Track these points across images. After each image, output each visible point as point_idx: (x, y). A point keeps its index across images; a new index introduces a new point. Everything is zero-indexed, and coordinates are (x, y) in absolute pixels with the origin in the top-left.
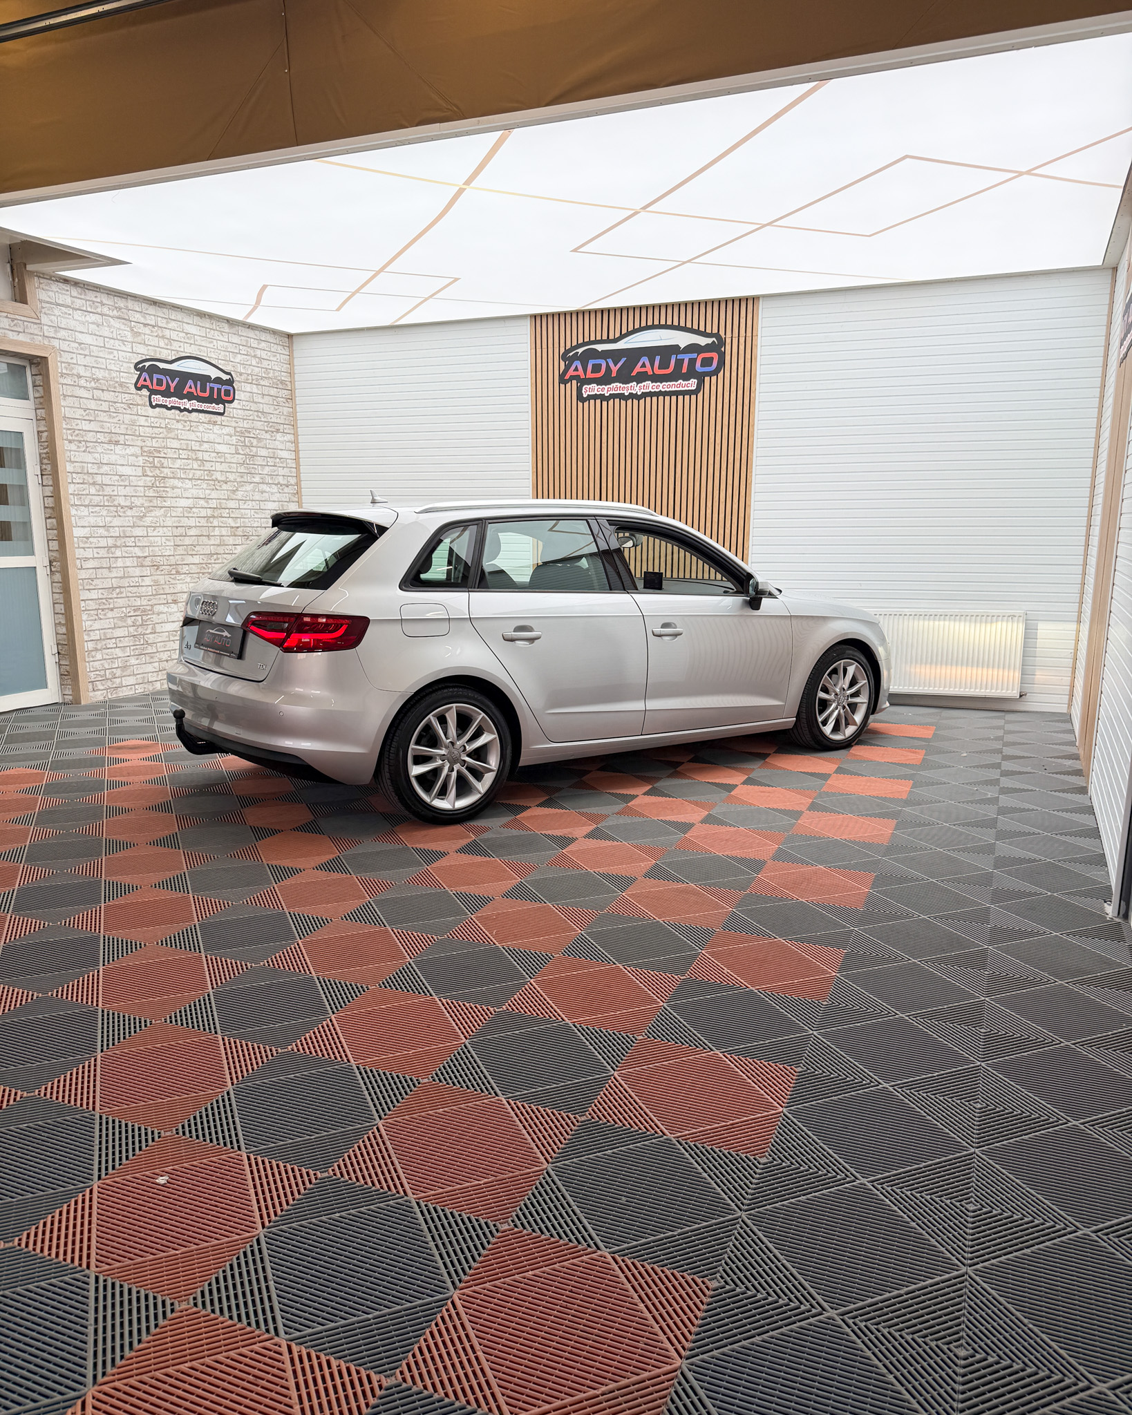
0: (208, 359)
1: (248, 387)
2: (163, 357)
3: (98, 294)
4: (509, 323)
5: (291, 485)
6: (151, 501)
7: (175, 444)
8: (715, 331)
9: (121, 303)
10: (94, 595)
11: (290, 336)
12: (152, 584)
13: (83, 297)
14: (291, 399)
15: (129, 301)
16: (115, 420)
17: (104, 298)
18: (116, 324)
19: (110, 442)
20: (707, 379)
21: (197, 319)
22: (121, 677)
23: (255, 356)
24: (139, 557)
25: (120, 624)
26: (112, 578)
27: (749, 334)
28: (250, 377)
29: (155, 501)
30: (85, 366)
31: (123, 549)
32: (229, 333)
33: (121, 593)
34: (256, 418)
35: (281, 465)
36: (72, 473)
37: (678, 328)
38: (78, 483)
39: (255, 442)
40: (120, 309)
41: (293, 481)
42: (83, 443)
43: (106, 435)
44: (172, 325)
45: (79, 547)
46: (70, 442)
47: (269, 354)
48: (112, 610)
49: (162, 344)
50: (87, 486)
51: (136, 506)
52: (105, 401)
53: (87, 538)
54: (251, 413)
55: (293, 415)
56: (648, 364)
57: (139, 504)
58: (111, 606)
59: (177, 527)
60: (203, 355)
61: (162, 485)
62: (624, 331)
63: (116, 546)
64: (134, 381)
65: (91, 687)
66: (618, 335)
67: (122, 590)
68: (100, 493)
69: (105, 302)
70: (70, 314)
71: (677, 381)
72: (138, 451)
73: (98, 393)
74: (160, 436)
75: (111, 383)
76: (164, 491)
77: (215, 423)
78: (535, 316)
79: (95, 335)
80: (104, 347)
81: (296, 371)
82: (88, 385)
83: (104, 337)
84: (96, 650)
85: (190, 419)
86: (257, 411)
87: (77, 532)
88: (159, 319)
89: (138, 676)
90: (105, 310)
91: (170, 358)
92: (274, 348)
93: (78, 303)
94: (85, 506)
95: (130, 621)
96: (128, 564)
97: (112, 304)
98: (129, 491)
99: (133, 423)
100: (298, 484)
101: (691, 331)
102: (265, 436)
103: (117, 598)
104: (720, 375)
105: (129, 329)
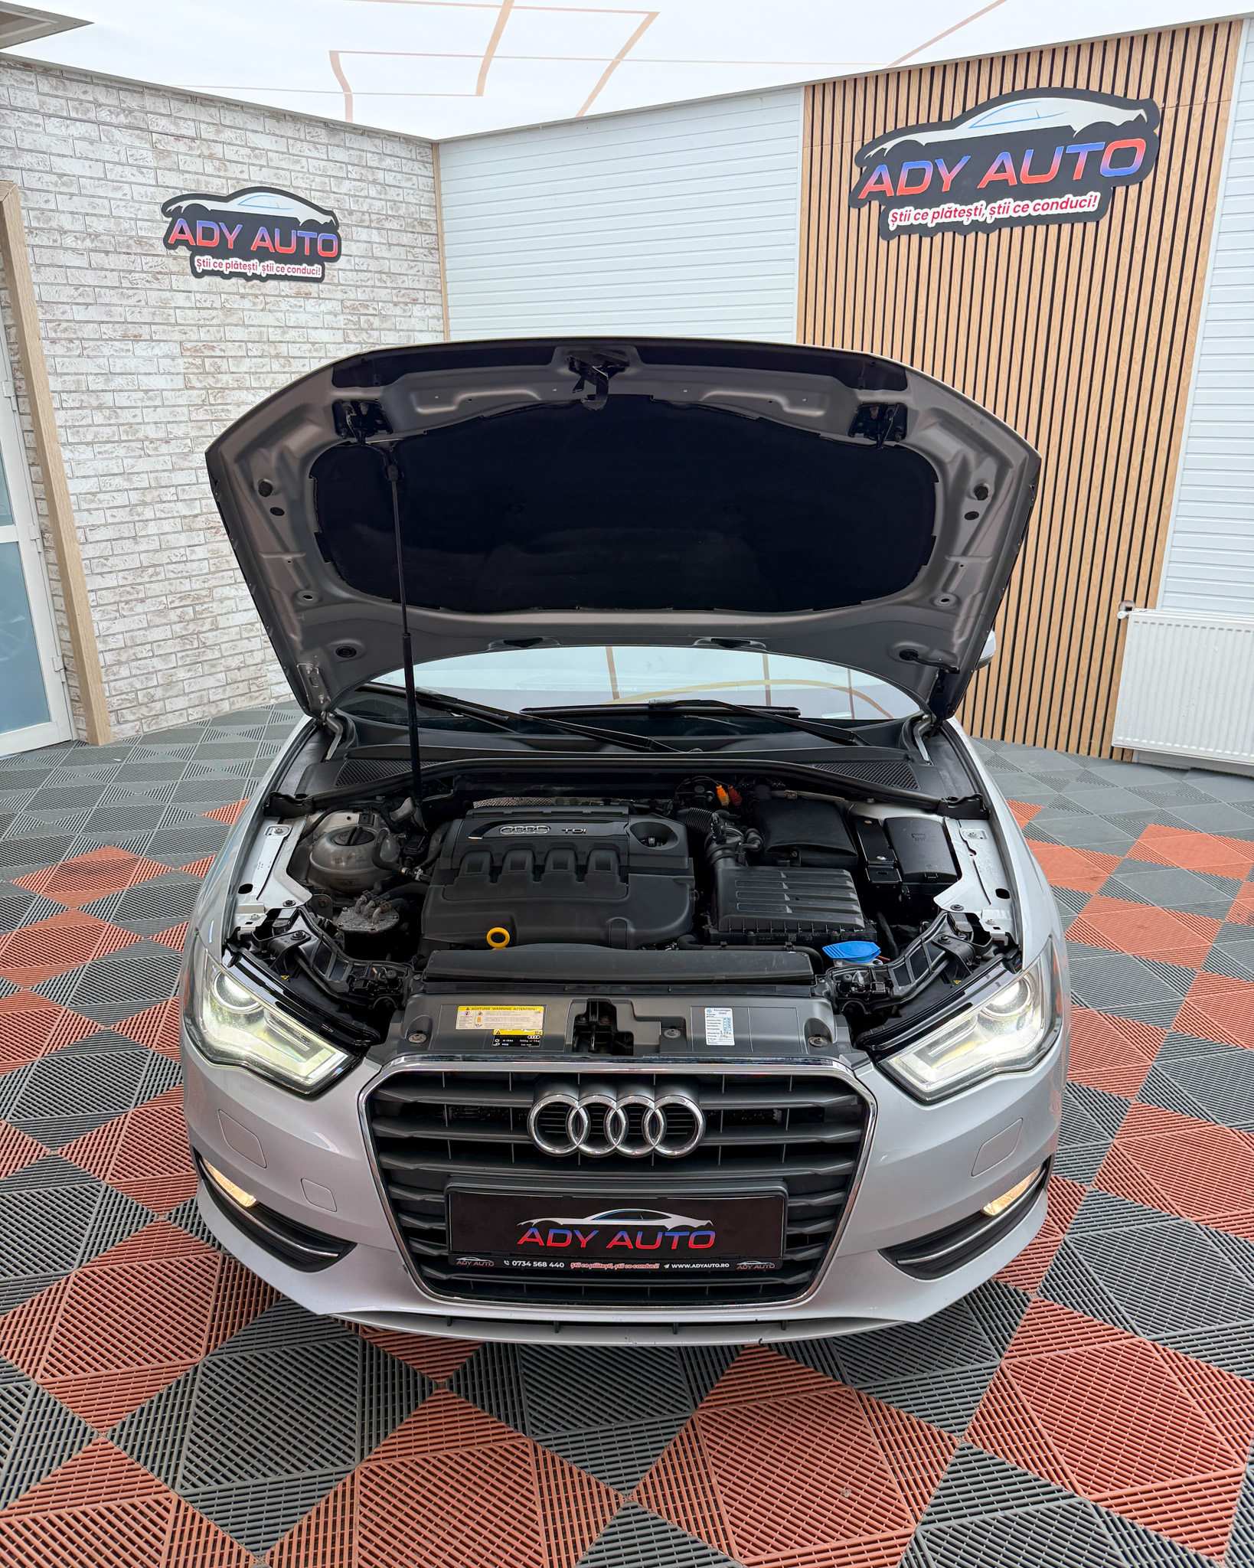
0: (292, 191)
1: (363, 234)
2: (212, 190)
3: (89, 88)
4: (768, 102)
6: (201, 428)
7: (239, 334)
8: (1145, 95)
9: (132, 101)
10: (110, 581)
11: (434, 145)
12: (208, 556)
13: (60, 93)
14: (437, 248)
15: (147, 97)
16: (132, 301)
17: (100, 94)
18: (124, 137)
19: (124, 338)
20: (1120, 191)
21: (271, 124)
22: (164, 699)
23: (374, 182)
24: (185, 517)
25: (158, 620)
26: (139, 553)
27: (1213, 97)
28: (366, 217)
29: (208, 427)
30: (72, 213)
31: (157, 506)
32: (327, 145)
33: (157, 574)
34: (378, 284)
36: (59, 393)
38: (72, 409)
39: (376, 322)
40: (131, 112)
42: (77, 342)
43: (117, 326)
44: (227, 135)
45: (80, 510)
46: (53, 341)
47: (399, 176)
48: (142, 601)
49: (209, 169)
50: (87, 412)
51: (176, 438)
52: (112, 270)
53: (94, 494)
54: (369, 275)
55: (441, 274)
57: (180, 434)
58: (141, 595)
60: (282, 183)
61: (219, 401)
62: (970, 105)
63: (144, 504)
64: (162, 234)
65: (113, 718)
66: (958, 113)
67: (158, 569)
68: (112, 421)
69: (102, 100)
70: (38, 125)
72: (175, 349)
73: (98, 259)
74: (214, 322)
75: (121, 239)
76: (223, 410)
77: (307, 296)
78: (812, 87)
79: (86, 158)
80: (105, 179)
81: (444, 204)
82: (80, 245)
83: (104, 162)
84: (119, 663)
85: (264, 291)
86: (380, 272)
87: (74, 487)
88: (203, 126)
89: (192, 696)
90: (104, 115)
91: (225, 192)
92: (408, 167)
93: (53, 105)
94: (87, 444)
95: (173, 616)
96: (167, 529)
97: (116, 103)
98: (162, 414)
99: (164, 305)
102: (398, 311)
103: (151, 582)
104: (1148, 182)
105: (148, 146)
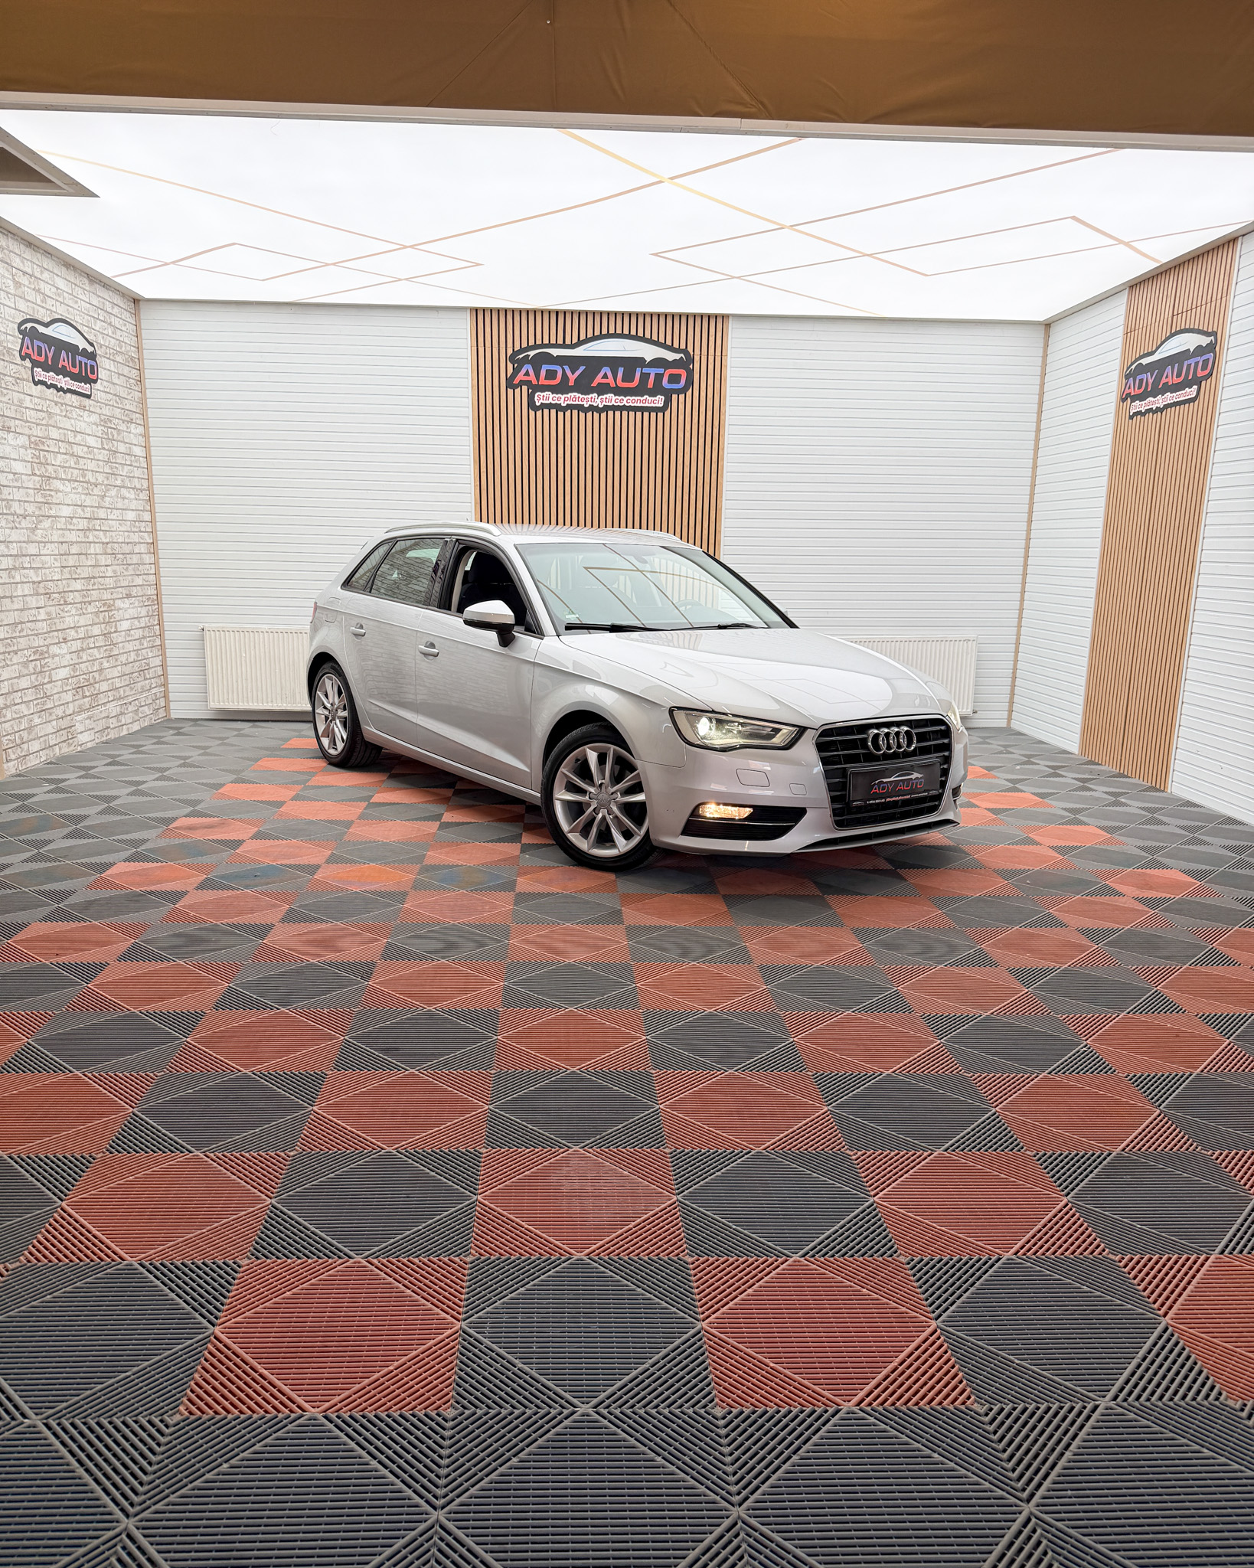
0: (75, 324)
1: (107, 364)
2: (40, 317)
4: (442, 314)
5: (144, 490)
6: (40, 509)
7: (55, 434)
8: (683, 346)
9: (3, 241)
11: (136, 301)
12: (46, 617)
14: (141, 381)
16: (6, 399)
18: (1, 268)
19: (4, 429)
20: (674, 397)
22: (28, 741)
23: (110, 324)
24: (35, 583)
25: (24, 671)
26: (14, 611)
27: (718, 353)
28: (109, 351)
29: (43, 509)
31: (21, 571)
32: (89, 291)
33: (23, 630)
34: (115, 405)
35: (135, 464)
37: (643, 339)
39: (115, 434)
40: (3, 249)
41: (145, 484)
43: (1, 418)
44: (46, 276)
47: (121, 322)
48: (16, 653)
49: (39, 300)
51: (29, 515)
54: (111, 397)
55: (143, 402)
56: (610, 374)
57: (31, 512)
58: (16, 648)
59: (62, 543)
60: (70, 317)
61: (48, 487)
62: (583, 337)
63: (15, 568)
64: (19, 347)
65: (5, 756)
66: (575, 340)
67: (23, 626)
71: (642, 396)
72: (27, 441)
74: (43, 422)
75: (1, 348)
76: (49, 495)
77: (84, 408)
78: (476, 310)
81: (143, 347)
85: (65, 401)
86: (115, 395)
88: (35, 266)
89: (41, 740)
91: (46, 320)
92: (124, 314)
95: (31, 667)
96: (26, 592)
98: (22, 494)
99: (21, 404)
100: (150, 489)
101: (657, 343)
102: (123, 427)
103: (20, 637)
104: (689, 393)
105: (11, 277)
